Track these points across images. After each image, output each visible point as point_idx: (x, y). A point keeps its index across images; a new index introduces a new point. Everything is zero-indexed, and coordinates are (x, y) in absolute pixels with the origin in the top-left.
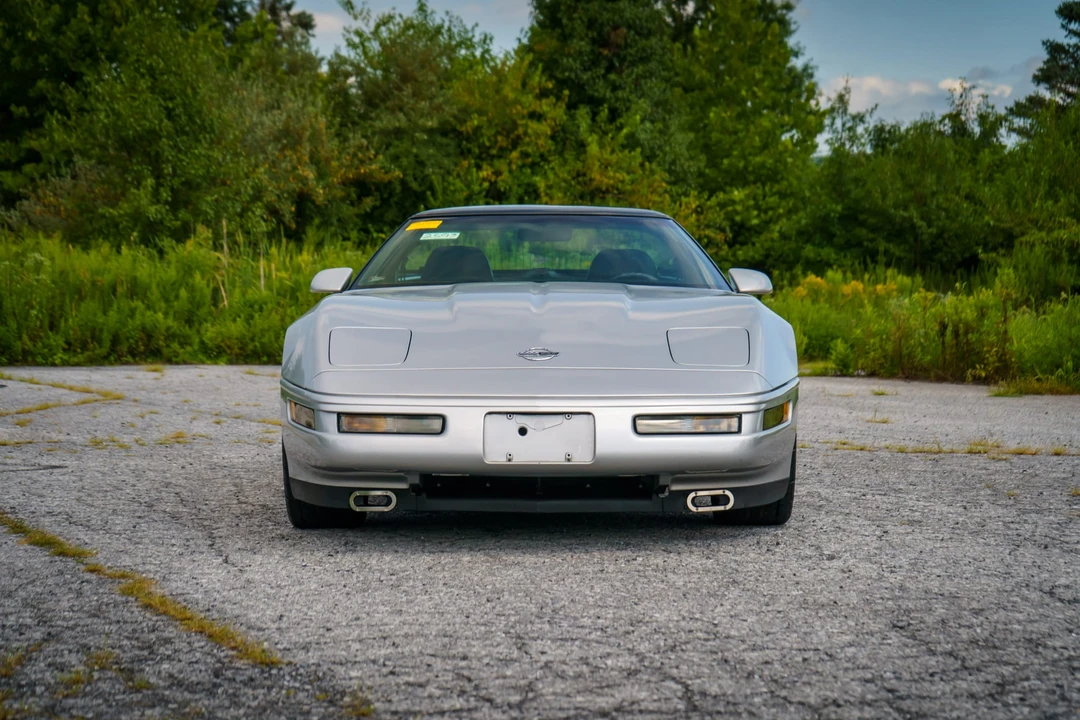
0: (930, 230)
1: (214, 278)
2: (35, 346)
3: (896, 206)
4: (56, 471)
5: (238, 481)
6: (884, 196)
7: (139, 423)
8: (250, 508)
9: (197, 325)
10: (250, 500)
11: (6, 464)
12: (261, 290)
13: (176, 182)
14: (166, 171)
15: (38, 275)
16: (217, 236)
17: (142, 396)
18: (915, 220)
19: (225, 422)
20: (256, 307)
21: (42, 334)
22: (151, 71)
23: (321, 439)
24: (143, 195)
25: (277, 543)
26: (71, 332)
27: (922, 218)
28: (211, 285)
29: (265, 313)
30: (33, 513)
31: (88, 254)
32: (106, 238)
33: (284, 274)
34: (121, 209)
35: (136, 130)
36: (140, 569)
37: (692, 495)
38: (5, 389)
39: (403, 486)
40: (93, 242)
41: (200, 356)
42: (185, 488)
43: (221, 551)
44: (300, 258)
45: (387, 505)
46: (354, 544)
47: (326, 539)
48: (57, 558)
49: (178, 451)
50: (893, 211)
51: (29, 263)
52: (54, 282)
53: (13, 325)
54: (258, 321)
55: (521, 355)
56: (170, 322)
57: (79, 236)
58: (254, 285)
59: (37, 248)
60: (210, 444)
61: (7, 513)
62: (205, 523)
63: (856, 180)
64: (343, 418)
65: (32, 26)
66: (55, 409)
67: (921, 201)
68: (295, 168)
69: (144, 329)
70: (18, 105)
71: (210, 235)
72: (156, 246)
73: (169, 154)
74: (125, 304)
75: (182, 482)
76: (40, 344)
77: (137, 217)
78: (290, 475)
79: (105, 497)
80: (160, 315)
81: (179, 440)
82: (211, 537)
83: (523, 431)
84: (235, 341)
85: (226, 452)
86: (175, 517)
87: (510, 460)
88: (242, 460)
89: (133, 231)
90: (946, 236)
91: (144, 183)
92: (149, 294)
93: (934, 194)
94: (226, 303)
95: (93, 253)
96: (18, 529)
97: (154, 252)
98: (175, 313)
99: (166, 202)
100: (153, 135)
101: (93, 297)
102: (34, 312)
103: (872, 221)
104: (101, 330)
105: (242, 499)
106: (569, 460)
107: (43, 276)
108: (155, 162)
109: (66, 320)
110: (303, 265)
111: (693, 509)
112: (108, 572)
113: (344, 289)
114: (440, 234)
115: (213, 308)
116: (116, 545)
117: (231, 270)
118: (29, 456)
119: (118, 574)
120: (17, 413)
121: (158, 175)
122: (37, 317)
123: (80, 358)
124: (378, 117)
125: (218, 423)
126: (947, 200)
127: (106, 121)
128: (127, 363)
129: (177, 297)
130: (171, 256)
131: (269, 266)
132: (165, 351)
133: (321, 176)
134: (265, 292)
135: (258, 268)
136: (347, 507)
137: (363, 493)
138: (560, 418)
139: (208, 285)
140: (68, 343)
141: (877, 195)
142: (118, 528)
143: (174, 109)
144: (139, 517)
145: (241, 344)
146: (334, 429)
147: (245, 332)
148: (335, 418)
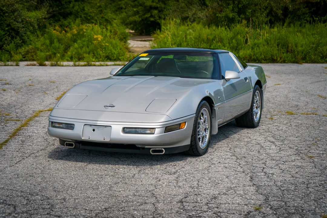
1: (247, 36)
20: (257, 45)
24: (228, 11)
28: (245, 39)
34: (223, 14)
37: (152, 149)
44: (273, 30)
45: (73, 146)
51: (188, 33)
52: (195, 38)
71: (246, 23)
77: (227, 17)
83: (94, 130)
84: (248, 56)
87: (89, 138)
91: (230, 6)
92: (224, 41)
94: (249, 43)
106: (104, 140)
107: (191, 36)
111: (153, 154)
114: (145, 58)
129: (232, 42)
137: (67, 142)
138: (103, 127)
145: (250, 57)
146: (50, 126)
147: (252, 53)
148: (51, 123)
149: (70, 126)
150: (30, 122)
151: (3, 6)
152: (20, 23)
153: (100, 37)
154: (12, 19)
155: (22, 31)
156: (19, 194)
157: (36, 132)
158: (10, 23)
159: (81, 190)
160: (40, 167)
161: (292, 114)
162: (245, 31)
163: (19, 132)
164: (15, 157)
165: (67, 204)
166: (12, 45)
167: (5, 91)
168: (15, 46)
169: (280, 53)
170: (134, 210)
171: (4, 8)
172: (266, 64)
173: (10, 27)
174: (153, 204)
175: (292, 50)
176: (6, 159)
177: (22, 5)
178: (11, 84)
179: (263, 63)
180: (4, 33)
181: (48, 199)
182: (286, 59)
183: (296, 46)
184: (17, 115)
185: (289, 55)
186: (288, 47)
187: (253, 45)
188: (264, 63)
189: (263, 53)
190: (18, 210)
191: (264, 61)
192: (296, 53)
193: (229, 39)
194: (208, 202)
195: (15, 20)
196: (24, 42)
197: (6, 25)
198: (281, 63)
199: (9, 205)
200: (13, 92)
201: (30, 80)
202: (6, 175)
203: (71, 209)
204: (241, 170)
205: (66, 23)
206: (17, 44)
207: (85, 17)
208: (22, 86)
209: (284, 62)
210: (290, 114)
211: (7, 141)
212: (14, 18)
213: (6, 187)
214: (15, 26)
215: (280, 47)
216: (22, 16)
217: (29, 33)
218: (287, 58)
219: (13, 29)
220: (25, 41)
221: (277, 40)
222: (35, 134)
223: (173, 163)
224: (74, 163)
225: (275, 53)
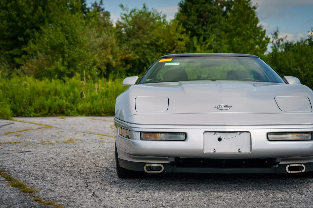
0: (304, 74)
1: (81, 89)
2: (25, 110)
3: (293, 67)
4: (27, 153)
5: (94, 157)
6: (290, 64)
7: (57, 135)
8: (100, 169)
9: (76, 104)
10: (100, 165)
11: (9, 151)
12: (96, 93)
13: (69, 60)
14: (66, 56)
15: (26, 88)
16: (82, 76)
17: (58, 126)
18: (300, 71)
19: (87, 135)
20: (95, 98)
21: (27, 107)
22: (61, 25)
23: (133, 142)
24: (59, 63)
25: (113, 186)
26: (36, 106)
27: (302, 71)
28: (80, 91)
29: (97, 100)
30: (16, 171)
31: (41, 82)
32: (47, 77)
33: (103, 88)
35: (57, 43)
36: (57, 199)
37: (288, 166)
38: (14, 124)
39: (167, 162)
40: (43, 78)
41: (77, 114)
42: (74, 160)
43: (91, 190)
44: (108, 83)
45: (160, 170)
46: (146, 186)
47: (133, 184)
48: (22, 194)
49: (71, 145)
50: (292, 68)
51: (23, 84)
52: (31, 91)
53: (18, 104)
54: (95, 103)
55: (216, 108)
56: (67, 103)
57: (38, 76)
58: (94, 92)
59: (25, 80)
60: (82, 143)
61: (6, 171)
62: (83, 176)
63: (280, 59)
64: (142, 134)
65: (24, 13)
66: (29, 131)
67: (301, 66)
68: (106, 55)
69: (59, 105)
70: (20, 37)
71: (80, 76)
72: (63, 79)
73: (67, 50)
74: (54, 98)
75: (73, 158)
76: (26, 110)
77: (57, 70)
78: (119, 157)
79: (44, 164)
80: (64, 101)
81: (71, 141)
82: (86, 183)
83: (220, 140)
84: (88, 109)
85: (88, 146)
86: (71, 173)
87: (214, 152)
88: (94, 149)
89: (55, 74)
90: (309, 76)
91: (59, 59)
92: (61, 94)
93: (305, 63)
94: (85, 97)
95: (43, 81)
96: (9, 179)
97: (62, 81)
98: (69, 100)
99: (66, 66)
100: (62, 45)
101: (43, 95)
102: (24, 100)
103: (286, 72)
104: (46, 106)
105: (97, 165)
106: (240, 152)
107: (27, 89)
108: (63, 53)
109: (35, 103)
110: (109, 85)
111: (289, 172)
112: (44, 201)
113: (136, 84)
114: (172, 63)
115: (81, 99)
116: (47, 187)
117: (86, 87)
118: (18, 147)
119: (48, 202)
120: (17, 132)
121: (63, 57)
122: (25, 101)
123: (39, 114)
124: (131, 40)
125: (84, 135)
126: (309, 65)
127: (47, 40)
128: (54, 116)
130: (68, 83)
131: (98, 86)
132: (66, 112)
133: (114, 58)
134: (97, 94)
135: (95, 86)
136: (143, 171)
137: (149, 165)
138: (236, 134)
139: (79, 91)
140: (35, 110)
141: (287, 63)
142: (49, 178)
143: (68, 37)
144: (57, 173)
147: (91, 106)
148: (139, 134)
189: (103, 106)
191: (104, 114)
193: (66, 92)
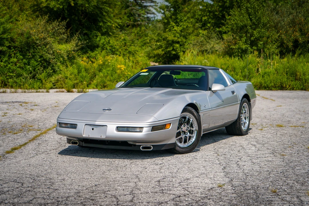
1: (258, 66)
24: (241, 43)
33: (278, 64)
34: (236, 46)
35: (241, 25)
37: (142, 146)
44: (283, 60)
45: (77, 144)
55: (103, 110)
58: (269, 67)
71: (258, 54)
77: (240, 48)
83: (93, 129)
84: (259, 84)
87: (89, 136)
99: (249, 44)
106: (101, 137)
108: (246, 33)
111: (142, 149)
114: (145, 73)
117: (263, 63)
129: (244, 71)
137: (73, 141)
138: (101, 126)
143: (252, 18)
145: (261, 84)
146: (58, 126)
147: (262, 81)
148: (58, 123)
149: (74, 126)
150: (49, 132)
151: (37, 40)
152: (52, 54)
153: (123, 67)
154: (45, 51)
155: (52, 61)
156: (28, 176)
157: (52, 137)
158: (42, 54)
159: (79, 174)
160: (50, 160)
161: (281, 127)
162: (256, 61)
163: (38, 138)
164: (30, 154)
165: (65, 182)
166: (44, 74)
167: (32, 110)
168: (47, 75)
169: (289, 81)
170: (118, 186)
171: (38, 42)
172: (276, 91)
173: (42, 59)
174: (135, 183)
175: (300, 78)
176: (22, 155)
177: (54, 39)
178: (39, 106)
179: (272, 90)
180: (37, 64)
181: (51, 179)
182: (294, 86)
183: (304, 74)
184: (39, 126)
185: (298, 82)
186: (296, 75)
187: (264, 74)
188: (274, 90)
189: (272, 81)
190: (25, 185)
191: (274, 88)
192: (304, 80)
193: (242, 68)
194: (181, 181)
195: (47, 52)
196: (55, 72)
197: (39, 57)
198: (290, 90)
199: (18, 182)
200: (39, 111)
201: (57, 102)
202: (20, 165)
203: (67, 185)
204: (218, 163)
205: (93, 54)
206: (48, 73)
207: (110, 49)
208: (48, 107)
209: (293, 89)
210: (280, 127)
211: (26, 144)
212: (46, 50)
213: (19, 172)
214: (47, 57)
215: (288, 76)
216: (53, 49)
217: (59, 64)
218: (296, 85)
219: (45, 60)
220: (56, 70)
221: (287, 69)
222: (50, 139)
223: (161, 158)
224: (78, 158)
225: (284, 80)
